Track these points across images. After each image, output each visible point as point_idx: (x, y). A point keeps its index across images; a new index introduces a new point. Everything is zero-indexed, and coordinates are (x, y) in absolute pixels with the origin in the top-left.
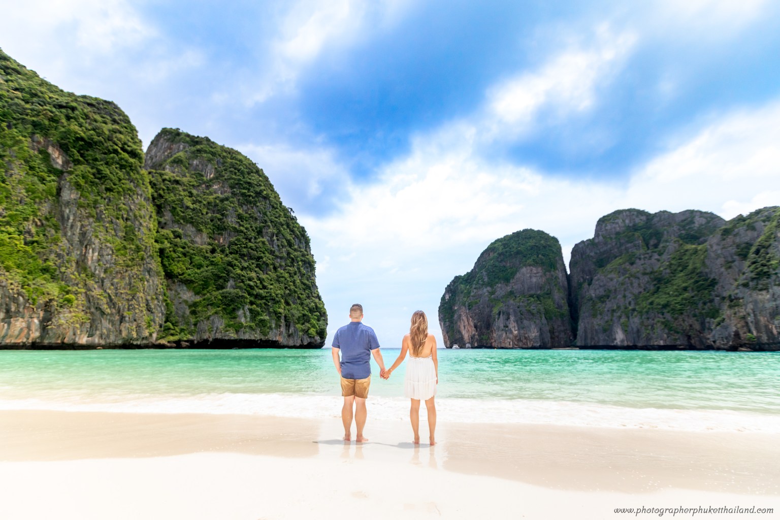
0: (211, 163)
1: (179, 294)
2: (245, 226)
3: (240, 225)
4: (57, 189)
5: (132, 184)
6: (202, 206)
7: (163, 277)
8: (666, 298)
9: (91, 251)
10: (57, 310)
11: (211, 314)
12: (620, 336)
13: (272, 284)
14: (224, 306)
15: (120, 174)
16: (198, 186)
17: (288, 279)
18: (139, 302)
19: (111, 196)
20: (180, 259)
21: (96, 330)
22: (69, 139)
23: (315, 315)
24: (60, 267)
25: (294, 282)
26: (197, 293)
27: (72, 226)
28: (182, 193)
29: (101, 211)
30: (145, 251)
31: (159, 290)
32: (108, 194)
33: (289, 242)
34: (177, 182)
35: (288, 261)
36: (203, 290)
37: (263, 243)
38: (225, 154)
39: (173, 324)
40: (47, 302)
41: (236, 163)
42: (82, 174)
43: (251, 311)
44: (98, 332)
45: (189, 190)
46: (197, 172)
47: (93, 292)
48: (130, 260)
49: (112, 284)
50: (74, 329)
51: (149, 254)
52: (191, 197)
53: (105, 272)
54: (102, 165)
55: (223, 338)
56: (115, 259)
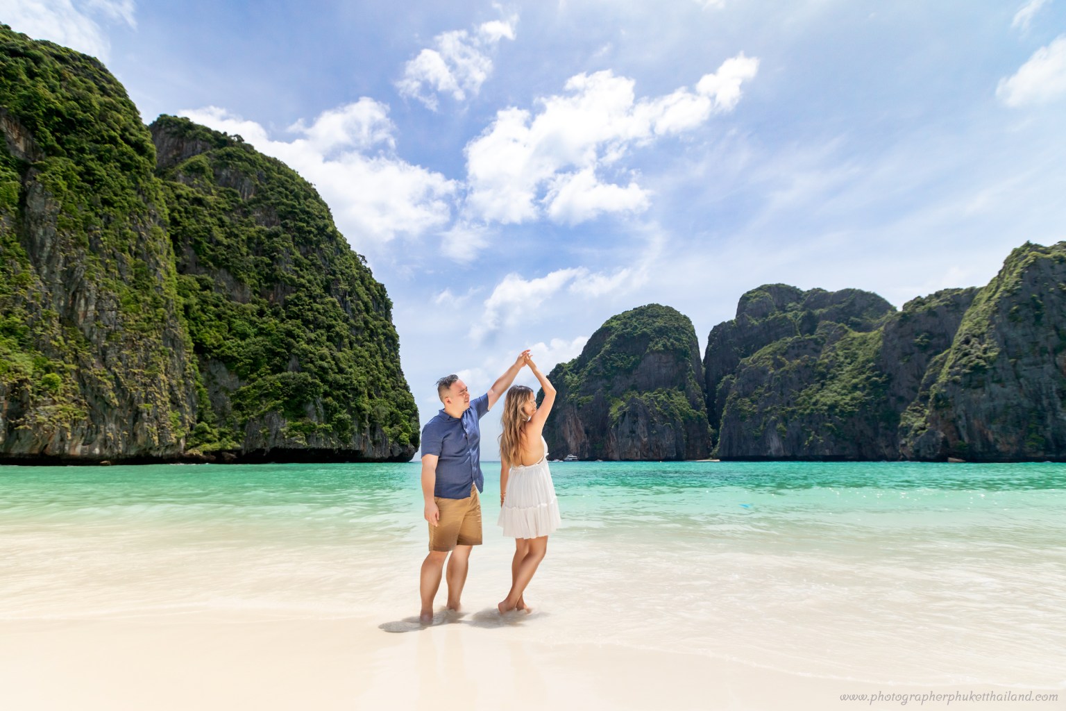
0: (249, 176)
1: (214, 377)
2: (307, 277)
3: (299, 276)
4: (19, 194)
5: (140, 196)
6: (241, 243)
7: (192, 351)
8: (833, 397)
9: (83, 302)
10: (32, 398)
11: (266, 409)
12: (775, 444)
13: (350, 367)
14: (286, 398)
15: (123, 178)
16: (231, 211)
17: (369, 360)
18: (160, 388)
19: (112, 214)
20: (213, 323)
21: (97, 433)
22: (37, 110)
23: (406, 414)
24: (32, 326)
25: (376, 365)
26: (243, 377)
27: (49, 259)
28: (208, 219)
29: (96, 237)
30: (166, 308)
31: (188, 371)
32: (106, 209)
33: (365, 304)
34: (199, 202)
35: (366, 334)
36: (252, 373)
37: (334, 304)
38: (268, 164)
39: (209, 424)
40: (15, 385)
41: (287, 181)
42: (62, 172)
43: (326, 406)
44: (100, 437)
45: (219, 216)
46: (230, 188)
47: (90, 369)
48: (145, 320)
49: (120, 359)
50: (61, 432)
51: (171, 312)
52: (223, 226)
53: (108, 338)
54: (92, 160)
55: (287, 446)
56: (123, 318)
